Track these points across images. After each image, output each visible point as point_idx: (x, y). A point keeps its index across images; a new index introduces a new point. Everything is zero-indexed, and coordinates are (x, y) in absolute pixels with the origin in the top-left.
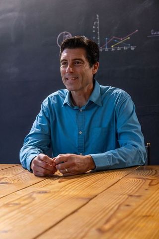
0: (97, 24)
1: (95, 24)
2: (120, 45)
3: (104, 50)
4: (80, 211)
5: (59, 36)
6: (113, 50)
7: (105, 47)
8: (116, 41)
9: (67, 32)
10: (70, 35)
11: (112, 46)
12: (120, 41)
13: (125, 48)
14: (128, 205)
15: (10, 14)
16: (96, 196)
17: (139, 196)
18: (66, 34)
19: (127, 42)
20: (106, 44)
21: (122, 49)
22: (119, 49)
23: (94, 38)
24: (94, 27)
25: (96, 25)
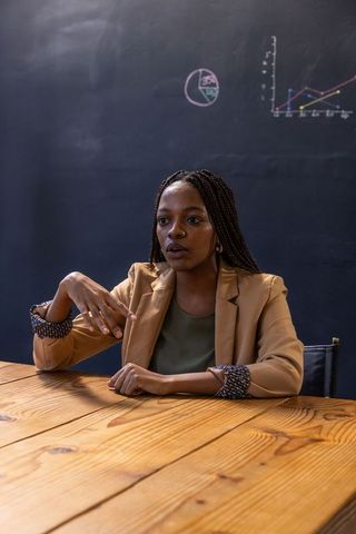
0: (271, 56)
1: (267, 56)
2: (318, 107)
3: (282, 116)
4: (104, 506)
5: (189, 77)
6: (302, 115)
7: (285, 109)
8: (309, 96)
9: (207, 71)
10: (214, 76)
11: (302, 108)
12: (318, 96)
13: (329, 113)
14: (201, 502)
15: (89, 24)
16: (158, 470)
17: (237, 480)
18: (205, 74)
19: (334, 99)
20: (288, 103)
21: (323, 115)
22: (315, 114)
23: (264, 86)
24: (265, 63)
25: (270, 60)
